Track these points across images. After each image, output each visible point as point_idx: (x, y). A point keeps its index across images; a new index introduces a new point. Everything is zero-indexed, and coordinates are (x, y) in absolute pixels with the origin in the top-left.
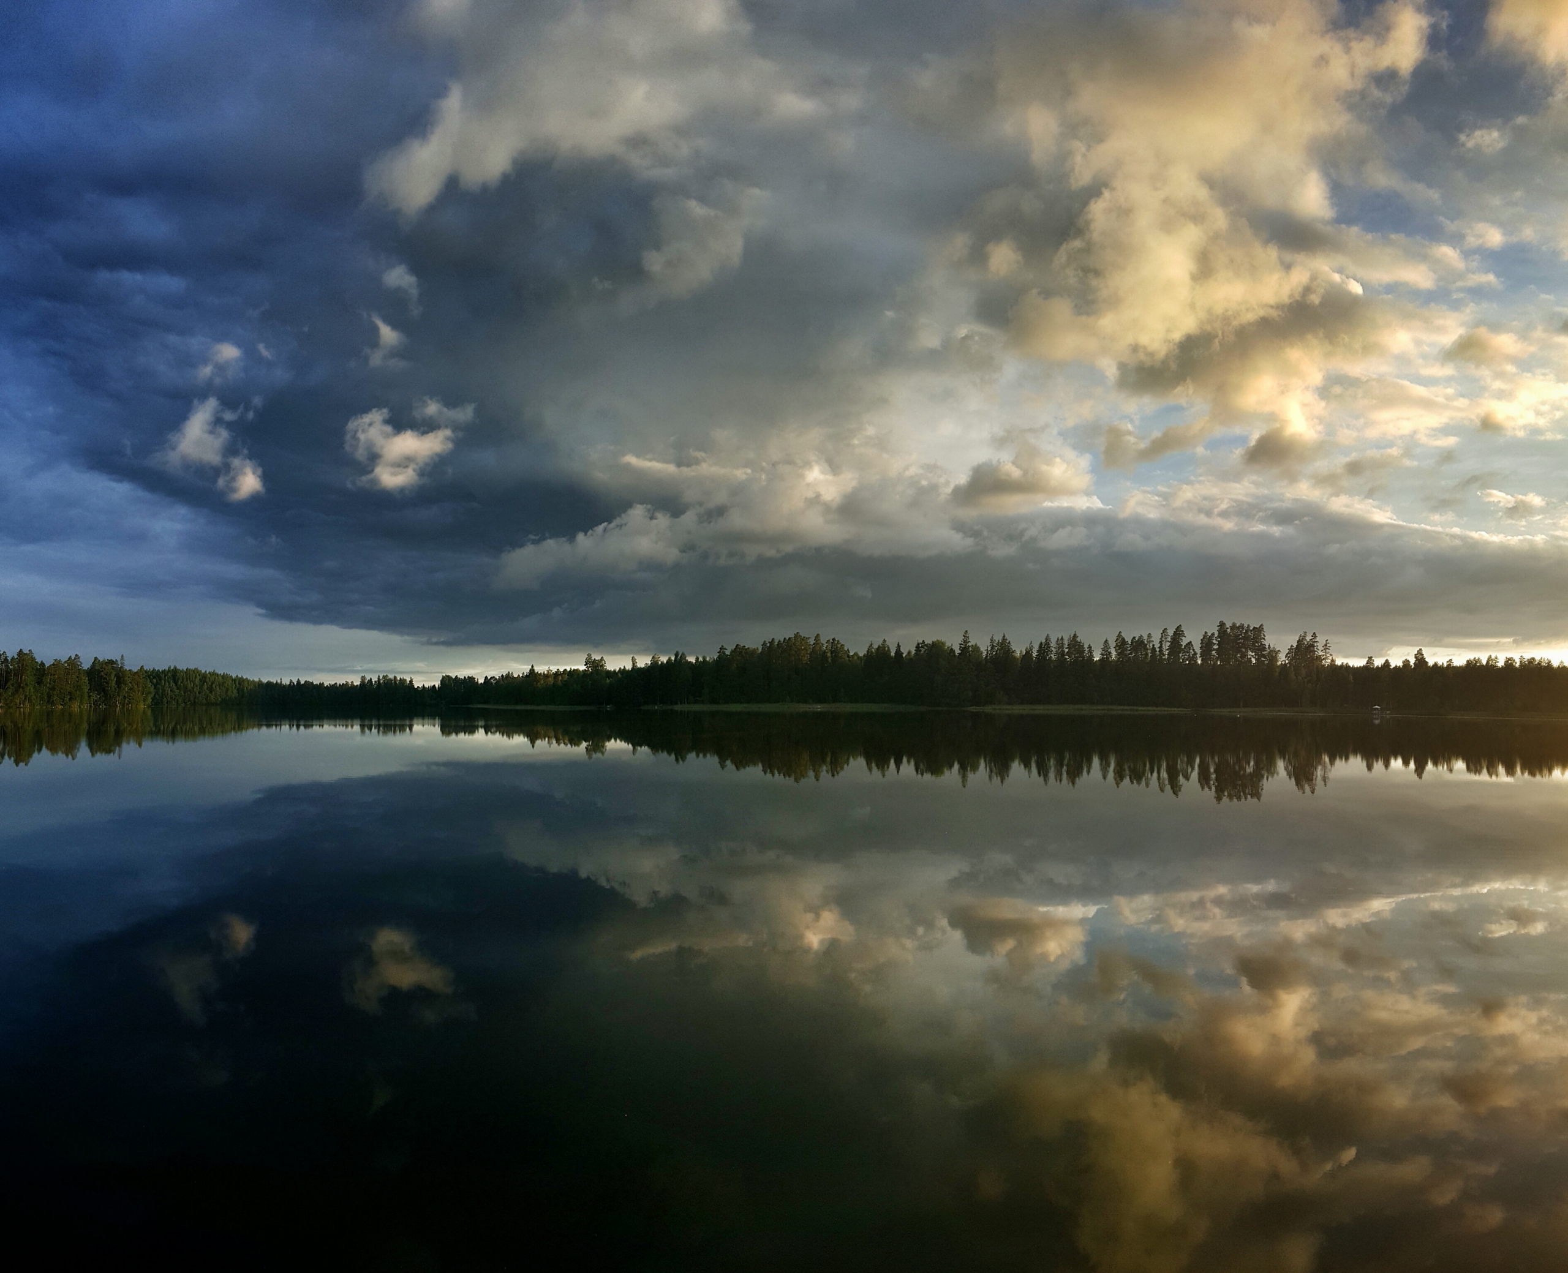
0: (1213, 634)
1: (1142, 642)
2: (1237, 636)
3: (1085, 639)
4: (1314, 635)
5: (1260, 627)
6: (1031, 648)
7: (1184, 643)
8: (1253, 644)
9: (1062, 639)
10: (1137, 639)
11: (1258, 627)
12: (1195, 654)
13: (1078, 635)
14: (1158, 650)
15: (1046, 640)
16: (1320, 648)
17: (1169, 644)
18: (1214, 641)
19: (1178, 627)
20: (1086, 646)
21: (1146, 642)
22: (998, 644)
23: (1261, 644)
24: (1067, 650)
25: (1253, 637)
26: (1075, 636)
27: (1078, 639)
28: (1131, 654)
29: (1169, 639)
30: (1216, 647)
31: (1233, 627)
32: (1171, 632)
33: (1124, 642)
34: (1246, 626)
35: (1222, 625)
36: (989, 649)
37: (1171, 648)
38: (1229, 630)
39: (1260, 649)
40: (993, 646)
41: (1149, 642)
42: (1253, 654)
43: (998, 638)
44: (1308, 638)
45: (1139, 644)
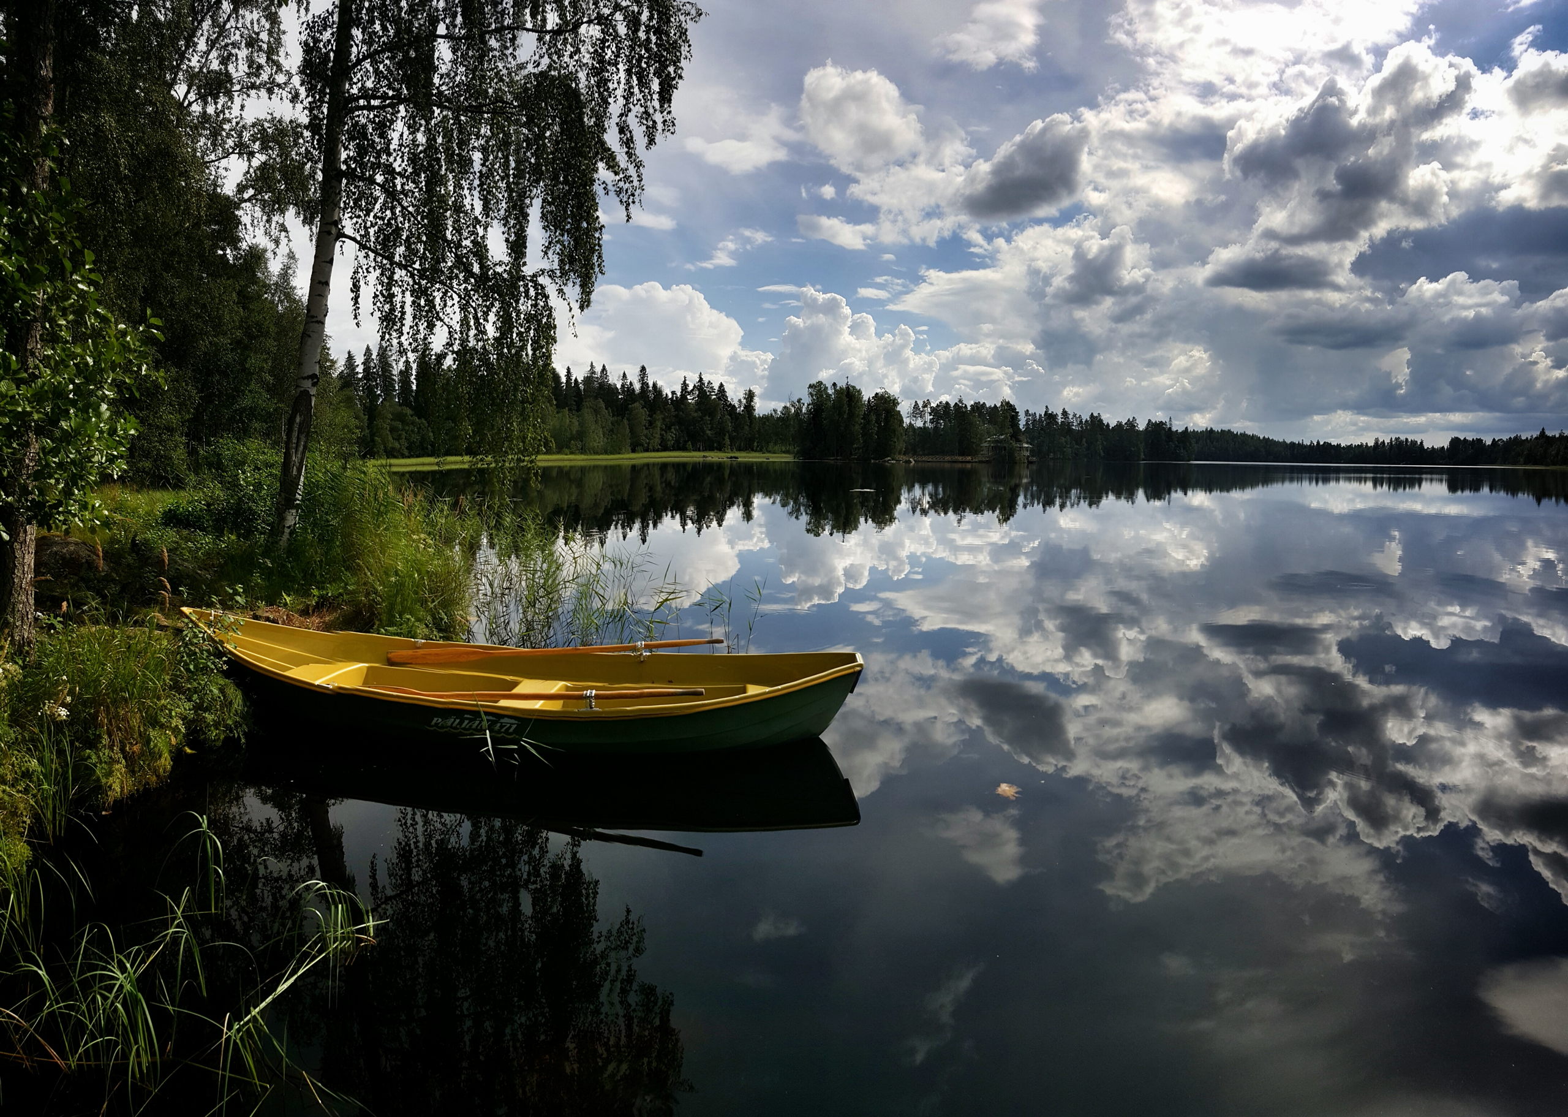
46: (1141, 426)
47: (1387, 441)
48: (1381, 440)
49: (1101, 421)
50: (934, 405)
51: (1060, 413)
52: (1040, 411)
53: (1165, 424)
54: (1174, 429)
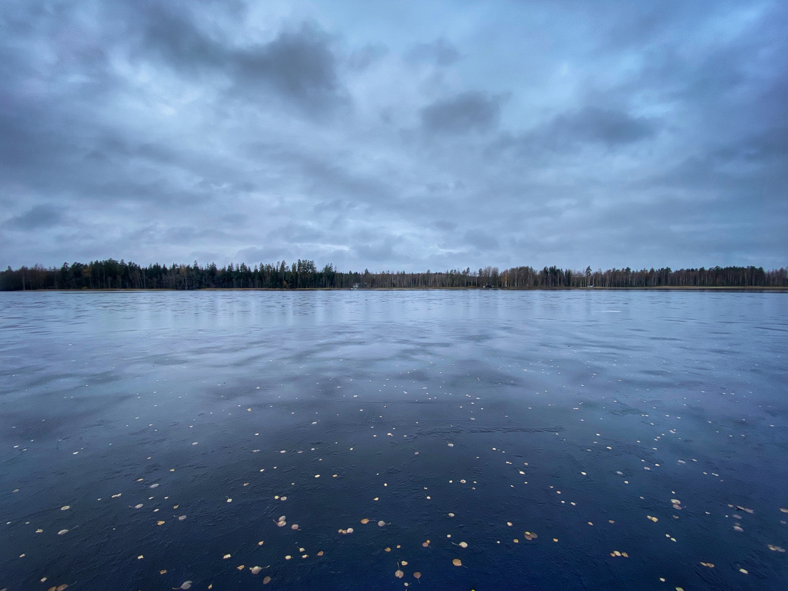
0: (296, 264)
1: (270, 266)
2: (305, 264)
3: (248, 265)
4: (331, 264)
5: (313, 261)
6: (225, 268)
7: (285, 266)
8: (311, 267)
9: (238, 264)
10: (267, 265)
11: (312, 261)
12: (290, 270)
13: (244, 263)
14: (276, 269)
15: (231, 265)
16: (334, 268)
17: (280, 267)
18: (297, 266)
19: (283, 261)
20: (248, 267)
21: (271, 266)
22: (210, 266)
23: (313, 267)
24: (240, 269)
25: (311, 266)
26: (243, 264)
27: (245, 265)
28: (266, 270)
29: (280, 265)
30: (297, 268)
31: (303, 261)
32: (281, 263)
33: (263, 266)
34: (308, 261)
35: (299, 260)
36: (206, 268)
37: (281, 268)
38: (302, 262)
39: (313, 269)
40: (208, 267)
41: (273, 266)
42: (310, 270)
43: (210, 263)
44: (329, 266)
45: (269, 267)
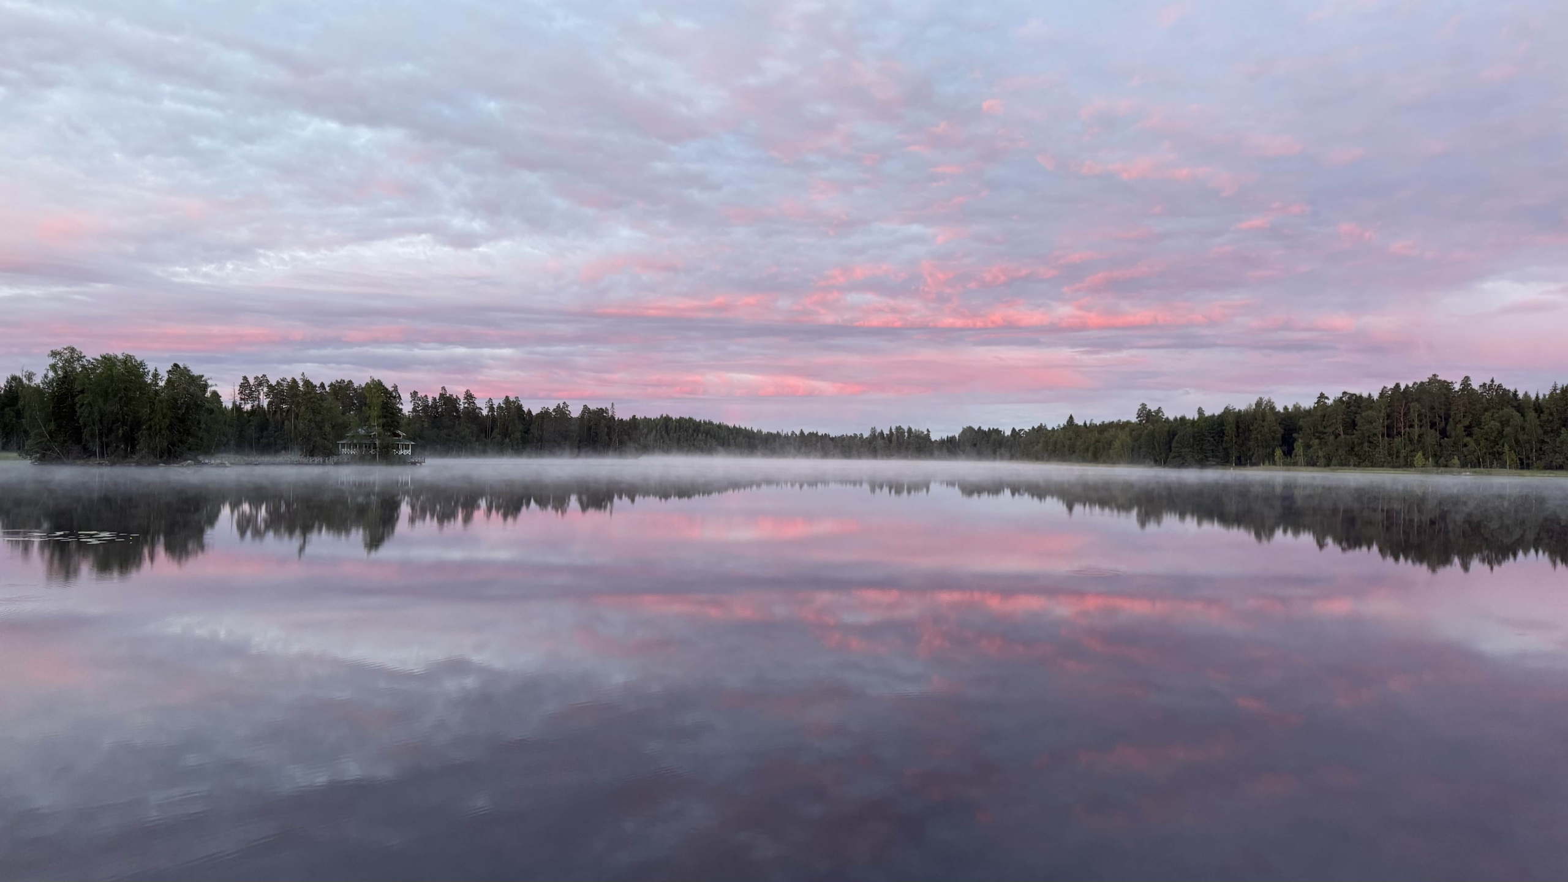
46: (575, 411)
47: (886, 432)
48: (879, 431)
49: (520, 407)
50: (274, 383)
51: (462, 397)
52: (432, 394)
53: (605, 411)
54: (618, 416)
